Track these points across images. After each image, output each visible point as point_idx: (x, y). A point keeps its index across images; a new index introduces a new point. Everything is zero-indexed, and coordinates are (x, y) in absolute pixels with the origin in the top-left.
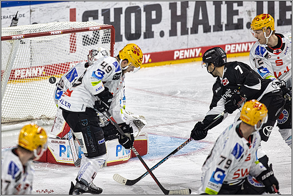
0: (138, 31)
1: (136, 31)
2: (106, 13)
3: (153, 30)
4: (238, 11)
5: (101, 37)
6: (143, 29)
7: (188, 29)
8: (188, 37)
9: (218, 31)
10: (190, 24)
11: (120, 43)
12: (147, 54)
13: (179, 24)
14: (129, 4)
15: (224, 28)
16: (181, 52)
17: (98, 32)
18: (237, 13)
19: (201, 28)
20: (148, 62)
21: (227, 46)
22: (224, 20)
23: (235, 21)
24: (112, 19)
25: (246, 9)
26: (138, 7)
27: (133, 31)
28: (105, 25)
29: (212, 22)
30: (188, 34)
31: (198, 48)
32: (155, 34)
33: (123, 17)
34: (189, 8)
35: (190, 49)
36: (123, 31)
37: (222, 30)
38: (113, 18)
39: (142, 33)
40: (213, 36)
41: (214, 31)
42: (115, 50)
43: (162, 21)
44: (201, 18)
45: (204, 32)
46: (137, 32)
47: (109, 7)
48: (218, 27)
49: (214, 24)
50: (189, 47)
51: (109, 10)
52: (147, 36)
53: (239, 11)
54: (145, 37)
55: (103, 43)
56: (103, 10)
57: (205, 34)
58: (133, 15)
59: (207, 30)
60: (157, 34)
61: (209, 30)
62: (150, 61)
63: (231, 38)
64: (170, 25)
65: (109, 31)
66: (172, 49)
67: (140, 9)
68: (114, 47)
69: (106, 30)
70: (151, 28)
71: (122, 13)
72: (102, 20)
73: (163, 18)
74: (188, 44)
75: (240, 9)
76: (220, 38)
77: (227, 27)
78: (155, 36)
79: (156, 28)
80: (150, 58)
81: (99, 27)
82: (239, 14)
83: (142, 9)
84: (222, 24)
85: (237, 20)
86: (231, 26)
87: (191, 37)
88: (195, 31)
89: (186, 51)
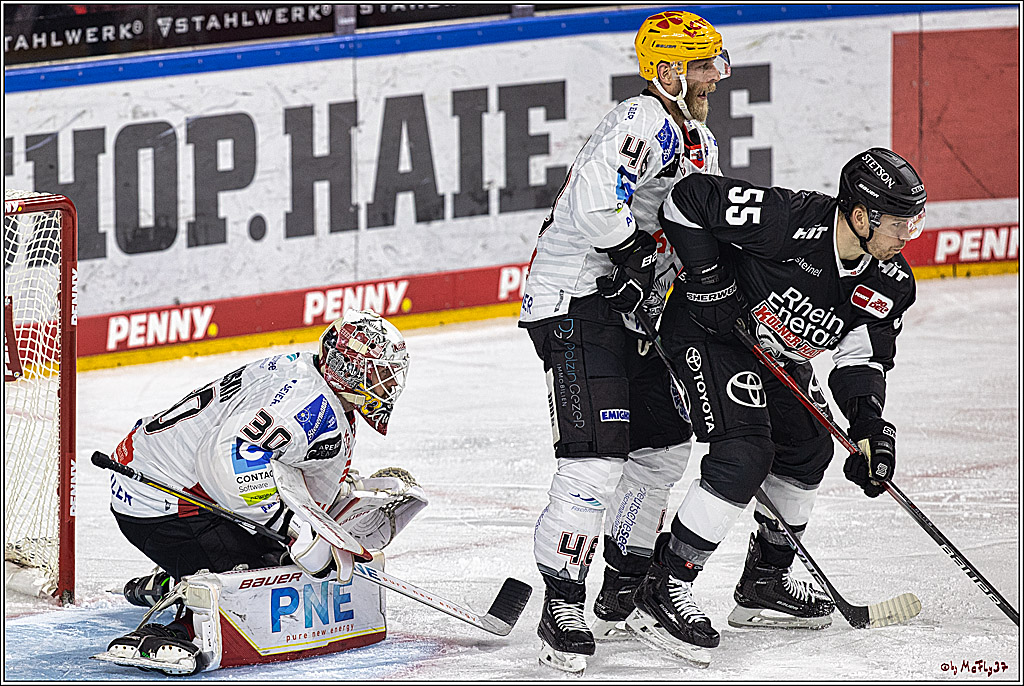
0: (167, 218)
1: (156, 220)
2: (42, 149)
3: (222, 214)
4: (546, 136)
5: (22, 245)
6: (186, 210)
7: (357, 207)
8: (357, 238)
9: (472, 214)
10: (363, 192)
11: (97, 262)
12: (202, 306)
13: (322, 190)
14: (130, 115)
15: (494, 204)
16: (332, 294)
17: (15, 226)
18: (542, 144)
19: (405, 203)
20: (207, 337)
21: (505, 274)
22: (495, 174)
23: (537, 176)
24: (66, 175)
25: (578, 131)
26: (167, 126)
27: (147, 220)
28: (37, 194)
29: (448, 181)
30: (356, 227)
31: (396, 282)
32: (230, 227)
33: (106, 163)
34: (361, 127)
35: (364, 285)
36: (107, 220)
37: (486, 212)
38: (70, 170)
39: (183, 227)
40: (453, 236)
41: (455, 216)
42: (80, 292)
43: (257, 177)
44: (405, 166)
45: (419, 219)
46: (163, 224)
47: (54, 125)
48: (473, 201)
49: (456, 188)
50: (361, 278)
51: (54, 137)
52: (202, 239)
53: (553, 140)
54: (194, 242)
55: (31, 264)
56: (30, 140)
57: (422, 226)
58: (146, 158)
59: (429, 211)
60: (238, 230)
61: (437, 213)
62: (213, 330)
63: (521, 241)
64: (288, 194)
65: (54, 218)
66: (297, 286)
67: (174, 133)
68: (74, 278)
69: (42, 214)
70: (216, 205)
71: (103, 151)
72: (29, 177)
73: (260, 167)
74: (359, 266)
75: (556, 130)
76: (481, 242)
77: (506, 199)
78: (230, 237)
79: (233, 206)
80: (211, 322)
81: (16, 205)
82: (553, 148)
83: (181, 134)
84: (486, 187)
85: (543, 172)
86: (520, 195)
87: (369, 237)
88: (381, 214)
89: (349, 291)
